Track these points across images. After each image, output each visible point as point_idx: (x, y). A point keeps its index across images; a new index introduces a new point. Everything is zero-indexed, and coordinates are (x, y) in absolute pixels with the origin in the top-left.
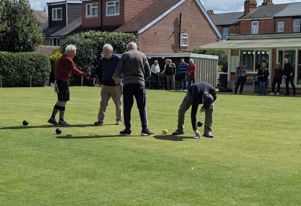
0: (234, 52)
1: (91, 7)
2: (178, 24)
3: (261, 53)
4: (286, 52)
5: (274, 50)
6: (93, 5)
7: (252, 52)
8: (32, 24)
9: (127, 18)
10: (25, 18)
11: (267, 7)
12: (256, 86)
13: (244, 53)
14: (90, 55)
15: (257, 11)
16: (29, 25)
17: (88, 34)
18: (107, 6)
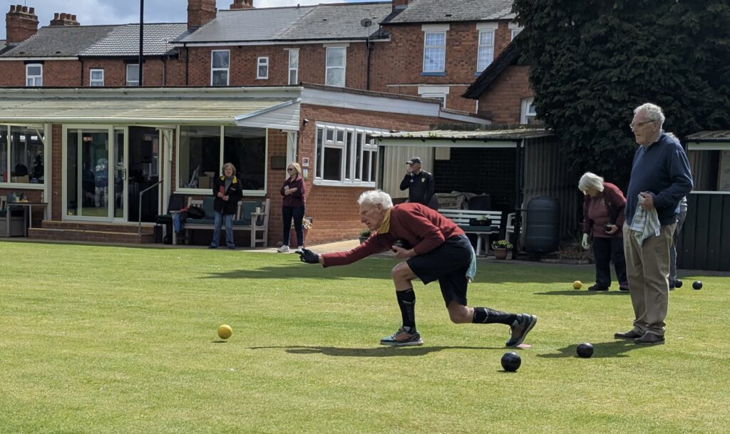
3: (28, 138)
4: (85, 135)
5: (56, 127)
11: (64, 31)
15: (38, 39)
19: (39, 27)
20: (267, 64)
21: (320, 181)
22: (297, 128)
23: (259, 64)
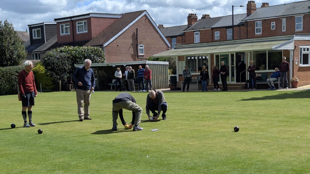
0: (180, 58)
1: (64, 27)
2: (135, 37)
3: (202, 57)
4: (221, 56)
5: (212, 55)
6: (66, 25)
7: (195, 57)
8: (16, 43)
9: (94, 33)
10: (10, 39)
11: (206, 20)
12: (200, 84)
13: (189, 58)
14: (66, 66)
15: (198, 24)
16: (13, 44)
17: (62, 49)
18: (77, 25)
19: (198, 20)
20: (275, 24)
21: (302, 65)
22: (293, 49)
23: (272, 25)
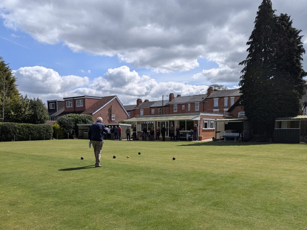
0: (138, 123)
2: (110, 110)
3: (149, 123)
4: (161, 122)
5: (156, 122)
6: (70, 102)
8: (44, 111)
9: (87, 107)
10: (40, 108)
11: (146, 103)
13: (143, 123)
15: (142, 104)
16: (42, 111)
17: (70, 115)
18: (77, 102)
21: (204, 129)
22: (200, 120)
23: (183, 107)
